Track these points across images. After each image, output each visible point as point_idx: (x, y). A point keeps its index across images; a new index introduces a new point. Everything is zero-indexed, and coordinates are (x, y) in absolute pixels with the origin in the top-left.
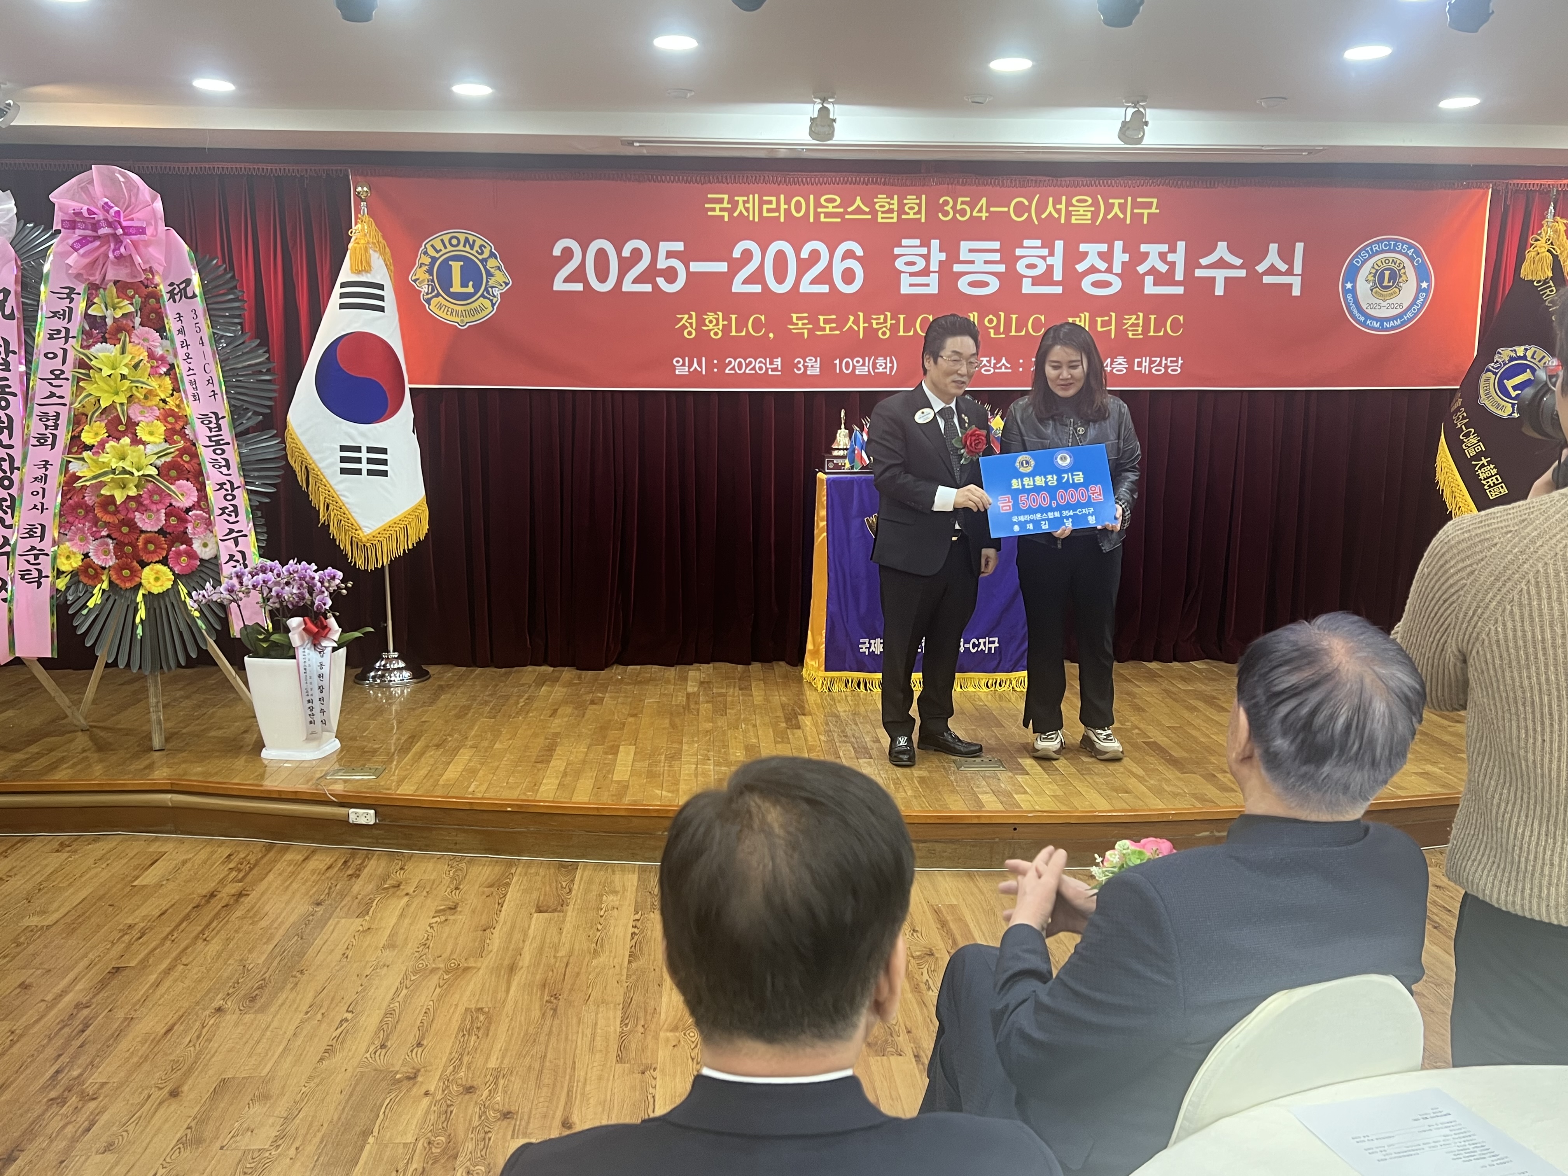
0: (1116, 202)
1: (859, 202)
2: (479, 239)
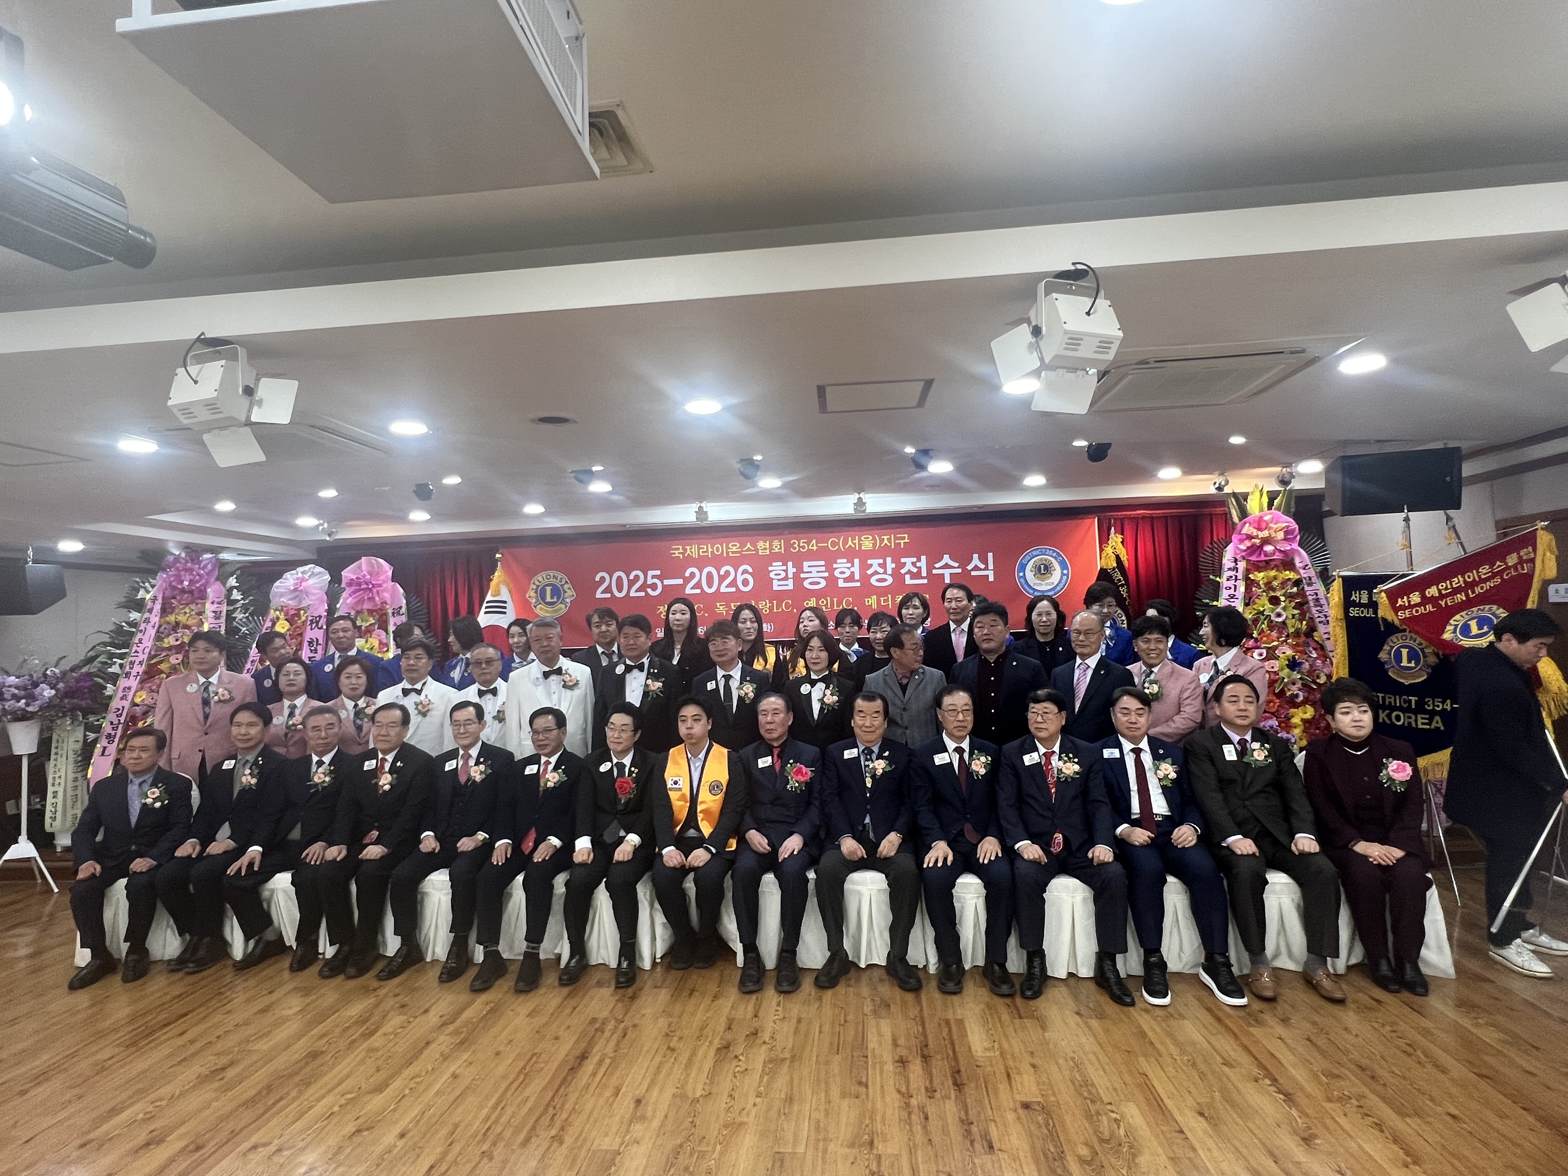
0: (885, 537)
1: (749, 545)
2: (560, 575)
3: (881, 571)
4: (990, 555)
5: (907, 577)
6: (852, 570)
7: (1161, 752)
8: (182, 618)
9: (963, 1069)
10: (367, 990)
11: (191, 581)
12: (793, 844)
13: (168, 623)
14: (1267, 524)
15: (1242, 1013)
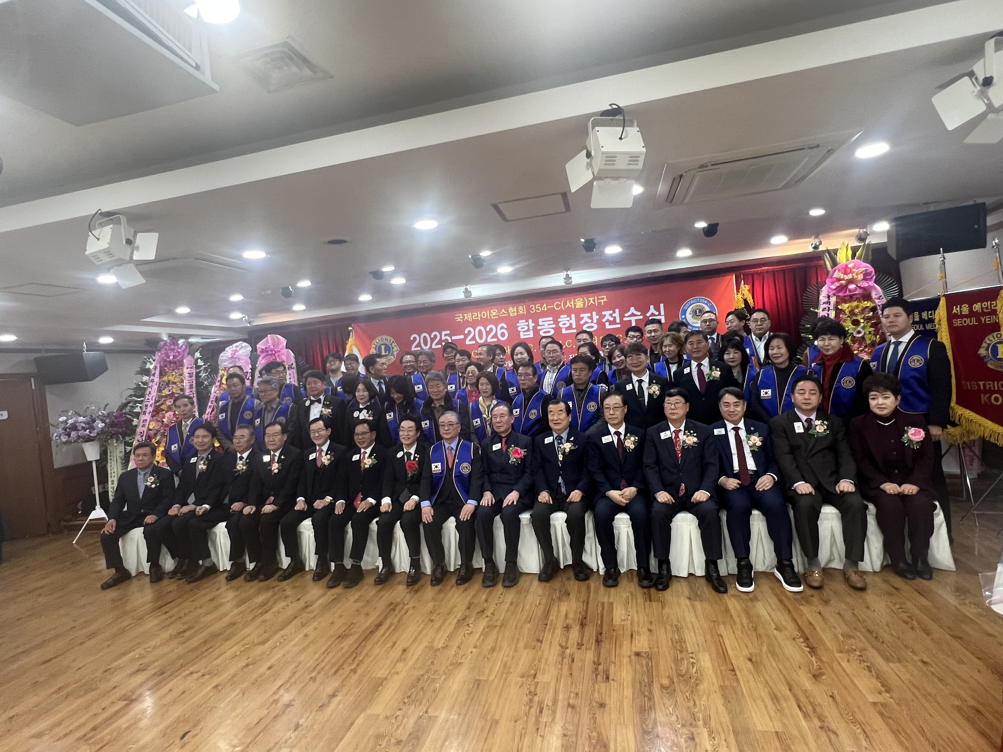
0: (591, 299)
1: (503, 311)
2: (389, 338)
3: (590, 321)
4: (662, 306)
5: (607, 324)
6: (571, 321)
7: (752, 429)
8: (171, 378)
9: (604, 632)
10: (268, 588)
11: (174, 356)
12: (513, 497)
13: (164, 381)
14: (851, 270)
15: (798, 597)
